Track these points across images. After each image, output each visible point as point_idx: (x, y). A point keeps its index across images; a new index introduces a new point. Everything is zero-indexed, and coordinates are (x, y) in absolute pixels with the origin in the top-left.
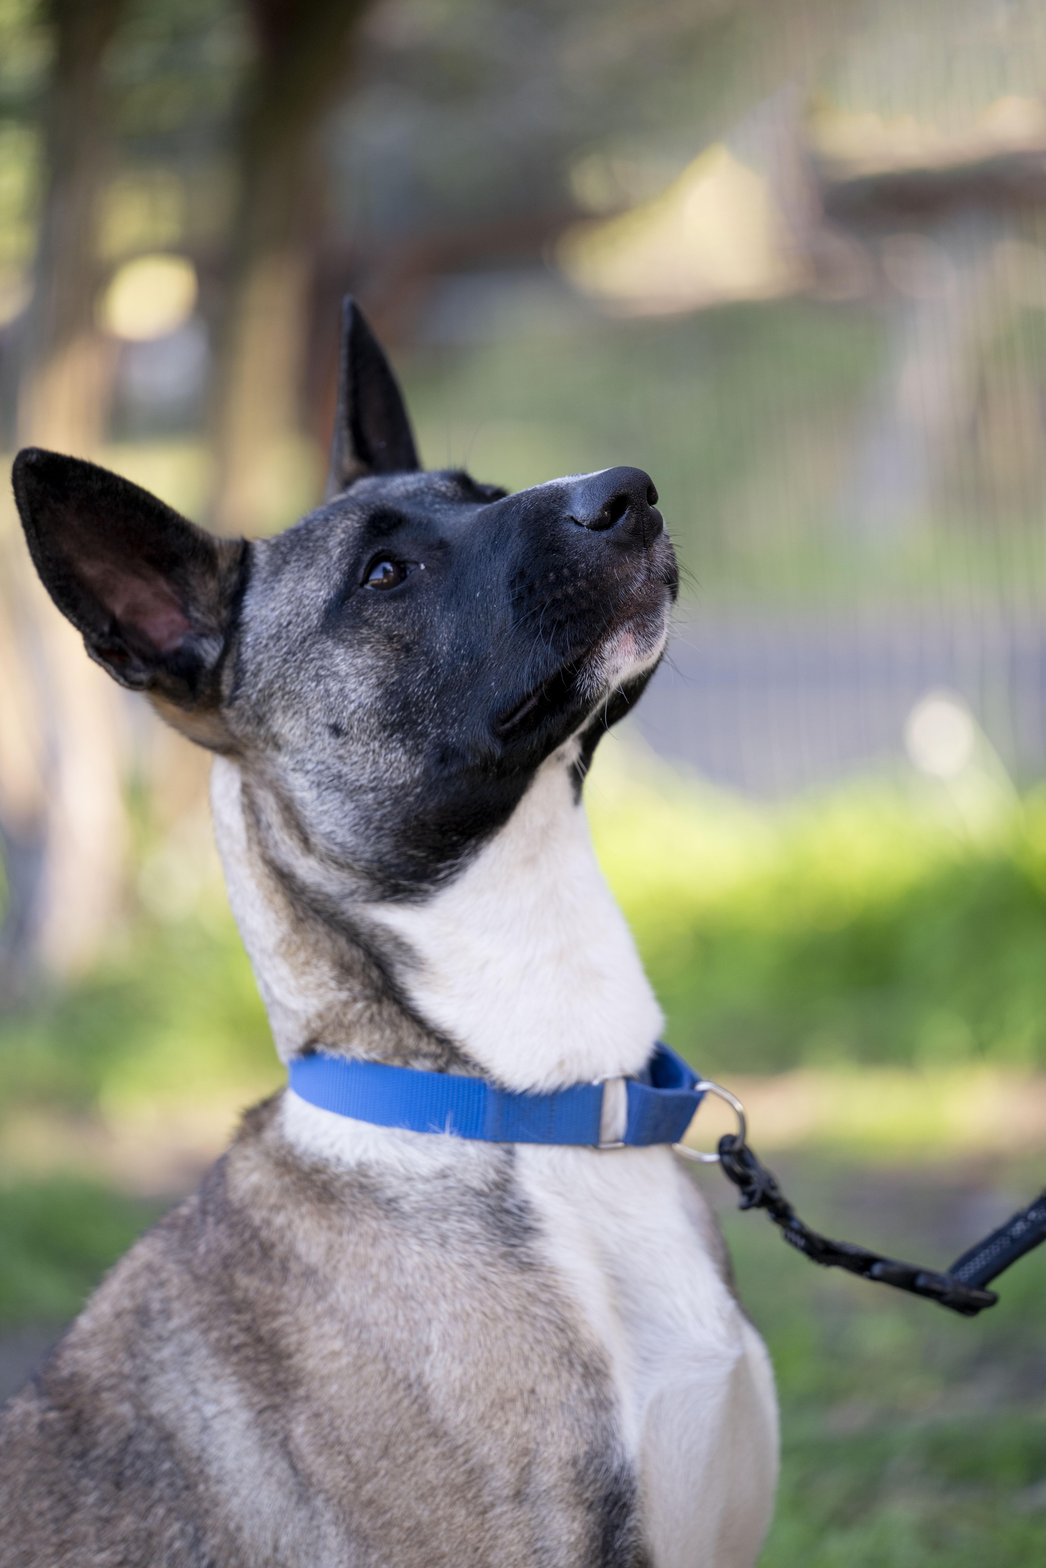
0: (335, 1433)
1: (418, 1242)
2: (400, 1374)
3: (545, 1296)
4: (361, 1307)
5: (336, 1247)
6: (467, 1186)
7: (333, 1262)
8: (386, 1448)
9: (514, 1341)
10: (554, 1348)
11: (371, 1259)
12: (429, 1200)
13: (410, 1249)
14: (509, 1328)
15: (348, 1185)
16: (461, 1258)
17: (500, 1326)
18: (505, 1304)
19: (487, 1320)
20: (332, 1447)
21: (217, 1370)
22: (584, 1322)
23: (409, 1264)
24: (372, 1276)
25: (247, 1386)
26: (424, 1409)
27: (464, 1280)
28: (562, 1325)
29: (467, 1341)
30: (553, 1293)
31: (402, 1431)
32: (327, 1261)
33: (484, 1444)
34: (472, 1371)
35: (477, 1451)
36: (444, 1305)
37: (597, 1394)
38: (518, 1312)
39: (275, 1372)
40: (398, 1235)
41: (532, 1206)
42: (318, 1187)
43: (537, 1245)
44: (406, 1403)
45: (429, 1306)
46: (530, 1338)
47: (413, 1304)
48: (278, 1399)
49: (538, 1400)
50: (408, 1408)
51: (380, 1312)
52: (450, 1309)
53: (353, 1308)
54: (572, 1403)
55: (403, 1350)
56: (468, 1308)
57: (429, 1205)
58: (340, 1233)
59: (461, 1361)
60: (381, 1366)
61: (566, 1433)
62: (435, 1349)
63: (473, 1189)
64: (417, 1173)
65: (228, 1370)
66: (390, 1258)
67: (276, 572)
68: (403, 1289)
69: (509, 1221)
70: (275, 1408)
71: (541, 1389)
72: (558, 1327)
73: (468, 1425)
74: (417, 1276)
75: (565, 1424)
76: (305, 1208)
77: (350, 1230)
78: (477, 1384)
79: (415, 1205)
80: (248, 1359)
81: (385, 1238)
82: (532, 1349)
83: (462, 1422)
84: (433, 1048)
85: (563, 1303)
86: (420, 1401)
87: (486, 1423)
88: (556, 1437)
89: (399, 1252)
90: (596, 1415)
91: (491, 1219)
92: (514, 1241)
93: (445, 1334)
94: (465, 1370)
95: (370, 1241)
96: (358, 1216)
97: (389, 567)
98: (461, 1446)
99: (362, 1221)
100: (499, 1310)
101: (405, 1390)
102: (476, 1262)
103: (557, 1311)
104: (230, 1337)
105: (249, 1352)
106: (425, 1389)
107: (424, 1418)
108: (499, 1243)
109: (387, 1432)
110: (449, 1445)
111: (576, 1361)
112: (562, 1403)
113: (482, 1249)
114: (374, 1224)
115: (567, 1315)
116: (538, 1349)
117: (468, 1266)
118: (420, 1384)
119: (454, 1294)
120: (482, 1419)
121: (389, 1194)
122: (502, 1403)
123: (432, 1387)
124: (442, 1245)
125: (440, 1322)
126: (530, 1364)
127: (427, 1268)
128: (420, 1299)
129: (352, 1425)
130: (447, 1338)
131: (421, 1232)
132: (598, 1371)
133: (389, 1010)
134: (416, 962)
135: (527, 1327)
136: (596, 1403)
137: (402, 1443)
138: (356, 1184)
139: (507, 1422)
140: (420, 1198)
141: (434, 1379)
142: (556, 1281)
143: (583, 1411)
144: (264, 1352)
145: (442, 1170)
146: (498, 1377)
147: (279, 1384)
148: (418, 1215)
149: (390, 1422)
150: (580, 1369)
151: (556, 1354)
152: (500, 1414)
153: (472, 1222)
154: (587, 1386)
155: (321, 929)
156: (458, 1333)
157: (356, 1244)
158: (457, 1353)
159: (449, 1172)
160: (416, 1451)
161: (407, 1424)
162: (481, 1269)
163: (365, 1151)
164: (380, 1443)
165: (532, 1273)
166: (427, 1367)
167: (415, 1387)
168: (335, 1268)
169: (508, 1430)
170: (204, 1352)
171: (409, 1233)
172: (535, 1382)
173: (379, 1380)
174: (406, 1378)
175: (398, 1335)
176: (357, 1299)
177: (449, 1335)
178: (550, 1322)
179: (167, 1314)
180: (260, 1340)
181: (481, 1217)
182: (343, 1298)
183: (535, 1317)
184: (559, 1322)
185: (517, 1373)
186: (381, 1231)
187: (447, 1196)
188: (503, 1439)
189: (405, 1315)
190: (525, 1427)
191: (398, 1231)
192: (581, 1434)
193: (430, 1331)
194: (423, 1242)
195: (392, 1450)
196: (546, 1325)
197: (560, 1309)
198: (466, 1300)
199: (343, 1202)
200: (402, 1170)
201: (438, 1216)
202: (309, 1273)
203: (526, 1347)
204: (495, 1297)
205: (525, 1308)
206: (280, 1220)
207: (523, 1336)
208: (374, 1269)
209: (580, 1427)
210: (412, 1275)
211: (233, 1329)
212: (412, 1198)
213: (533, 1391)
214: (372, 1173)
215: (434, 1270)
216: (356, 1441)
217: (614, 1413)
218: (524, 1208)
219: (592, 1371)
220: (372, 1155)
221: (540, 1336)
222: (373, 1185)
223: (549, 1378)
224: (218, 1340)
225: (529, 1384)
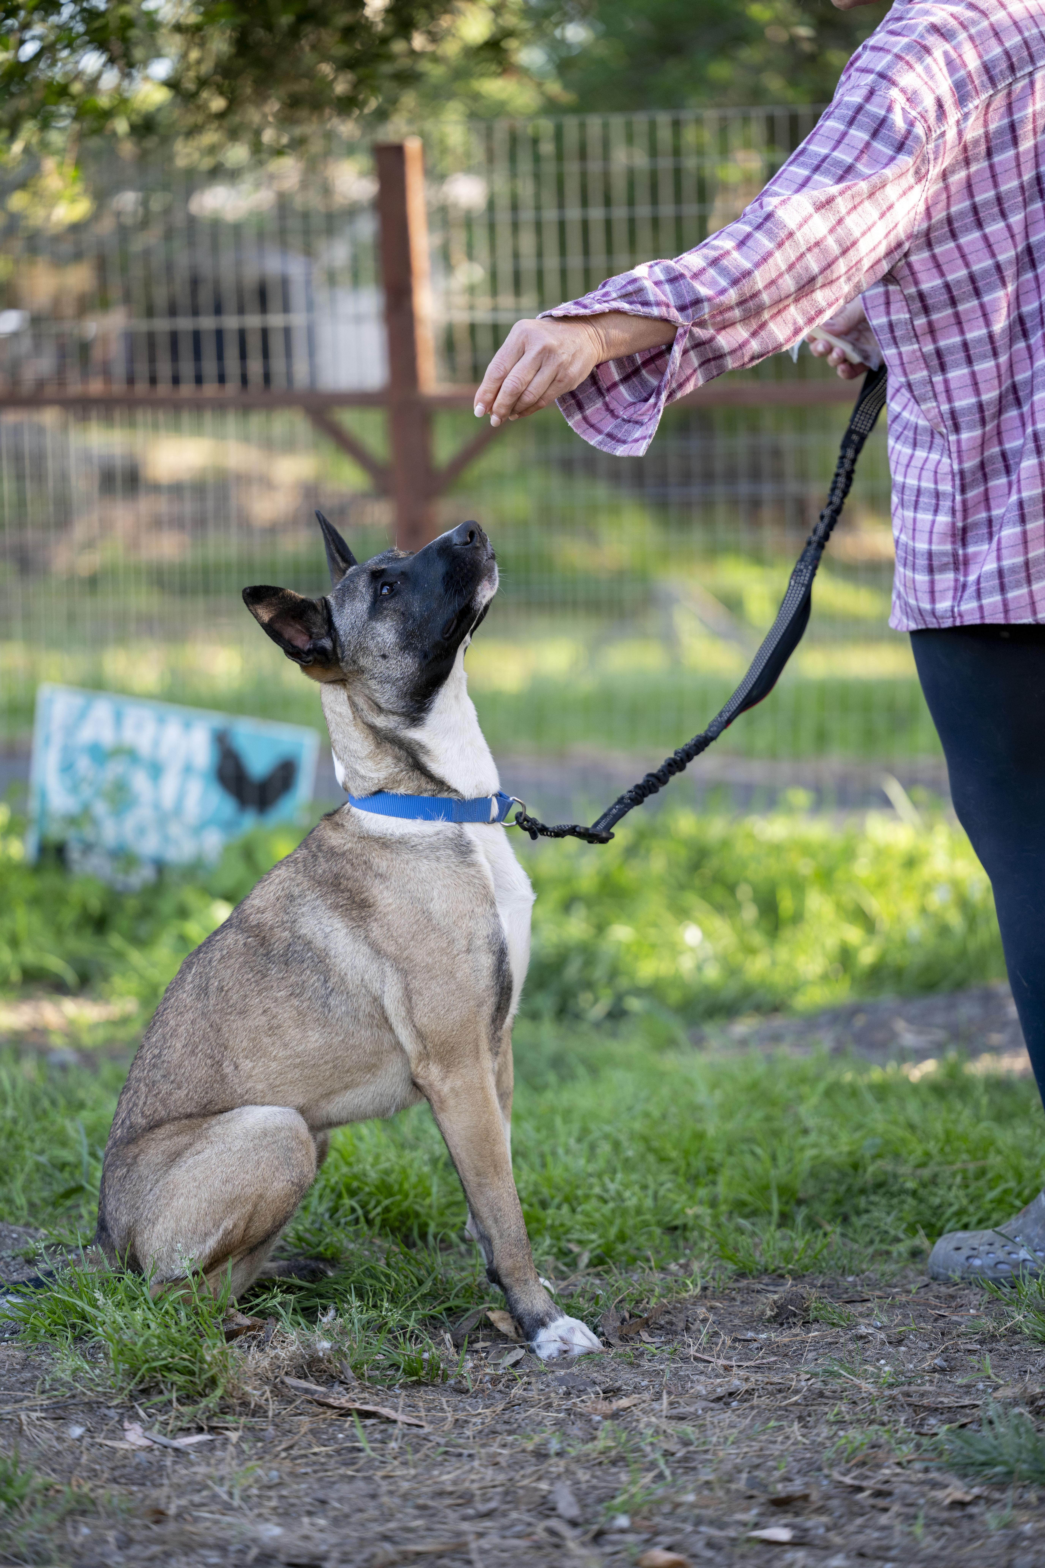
0: (390, 933)
1: (427, 860)
2: (419, 909)
6: (446, 838)
9: (467, 894)
11: (406, 869)
12: (430, 844)
13: (424, 863)
14: (465, 888)
15: (396, 842)
16: (445, 865)
17: (461, 888)
18: (463, 880)
19: (456, 887)
20: (390, 937)
21: (331, 915)
22: (491, 885)
23: (423, 869)
24: (407, 875)
25: (347, 919)
26: (430, 920)
27: (447, 872)
29: (448, 895)
30: (478, 873)
31: (421, 929)
33: (454, 932)
34: (450, 905)
35: (452, 934)
36: (439, 883)
37: (494, 912)
38: (468, 882)
39: (363, 912)
40: (417, 859)
41: (472, 842)
42: (380, 844)
43: (473, 857)
45: (433, 883)
46: (472, 892)
47: (426, 883)
48: (363, 922)
49: (475, 914)
50: (423, 920)
52: (441, 884)
55: (422, 900)
56: (449, 882)
57: (431, 846)
58: (393, 860)
59: (446, 902)
61: (485, 926)
62: (435, 899)
63: (448, 839)
64: (426, 835)
65: (337, 914)
66: (414, 867)
67: (341, 606)
68: (421, 878)
69: (463, 849)
70: (361, 926)
71: (476, 909)
72: (480, 886)
73: (448, 925)
74: (427, 873)
75: (484, 923)
77: (398, 858)
78: (452, 910)
79: (425, 847)
80: (350, 909)
81: (412, 860)
82: (473, 895)
83: (446, 924)
84: (436, 787)
85: (484, 877)
86: (428, 918)
87: (456, 924)
88: (481, 928)
89: (418, 865)
91: (456, 849)
92: (465, 856)
93: (439, 893)
94: (447, 905)
95: (406, 862)
96: (400, 853)
97: (388, 589)
98: (446, 933)
99: (402, 855)
100: (461, 882)
101: (422, 914)
102: (451, 865)
104: (338, 902)
105: (349, 906)
106: (431, 913)
107: (430, 923)
108: (459, 857)
109: (413, 931)
110: (440, 933)
112: (482, 916)
113: (453, 860)
114: (407, 856)
115: (483, 881)
116: (475, 896)
117: (448, 867)
118: (428, 912)
119: (443, 878)
120: (454, 922)
121: (414, 843)
122: (461, 917)
123: (434, 912)
124: (438, 861)
125: (438, 889)
126: (472, 901)
127: (431, 870)
128: (429, 881)
129: (398, 929)
130: (440, 895)
131: (428, 856)
133: (417, 773)
134: (427, 752)
135: (471, 888)
136: (494, 916)
137: (421, 934)
139: (463, 923)
140: (427, 843)
141: (435, 909)
142: (480, 869)
143: (490, 919)
144: (358, 905)
145: (437, 834)
146: (460, 907)
147: (365, 916)
148: (426, 850)
152: (461, 920)
153: (449, 851)
155: (388, 745)
156: (445, 892)
158: (444, 899)
159: (440, 834)
161: (422, 927)
162: (453, 868)
163: (403, 830)
164: (411, 935)
165: (472, 867)
166: (432, 905)
167: (426, 913)
168: (391, 873)
169: (464, 926)
170: (324, 908)
171: (422, 857)
172: (474, 907)
173: (410, 912)
174: (422, 910)
175: (420, 895)
177: (441, 893)
179: (303, 896)
180: (355, 902)
181: (452, 848)
182: (394, 883)
183: (474, 884)
184: (481, 884)
185: (467, 905)
186: (409, 858)
187: (439, 842)
188: (462, 930)
189: (422, 888)
190: (470, 925)
191: (417, 857)
192: (490, 927)
193: (433, 892)
194: (429, 860)
195: (415, 937)
196: (477, 887)
197: (481, 879)
198: (448, 880)
199: (394, 849)
200: (419, 835)
201: (435, 849)
203: (471, 895)
204: (459, 878)
205: (471, 881)
207: (470, 891)
208: (408, 872)
209: (489, 924)
210: (425, 873)
211: (340, 899)
212: (424, 844)
213: (473, 911)
214: (406, 838)
215: (434, 870)
216: (400, 935)
217: (500, 919)
218: (468, 844)
220: (406, 831)
221: (476, 890)
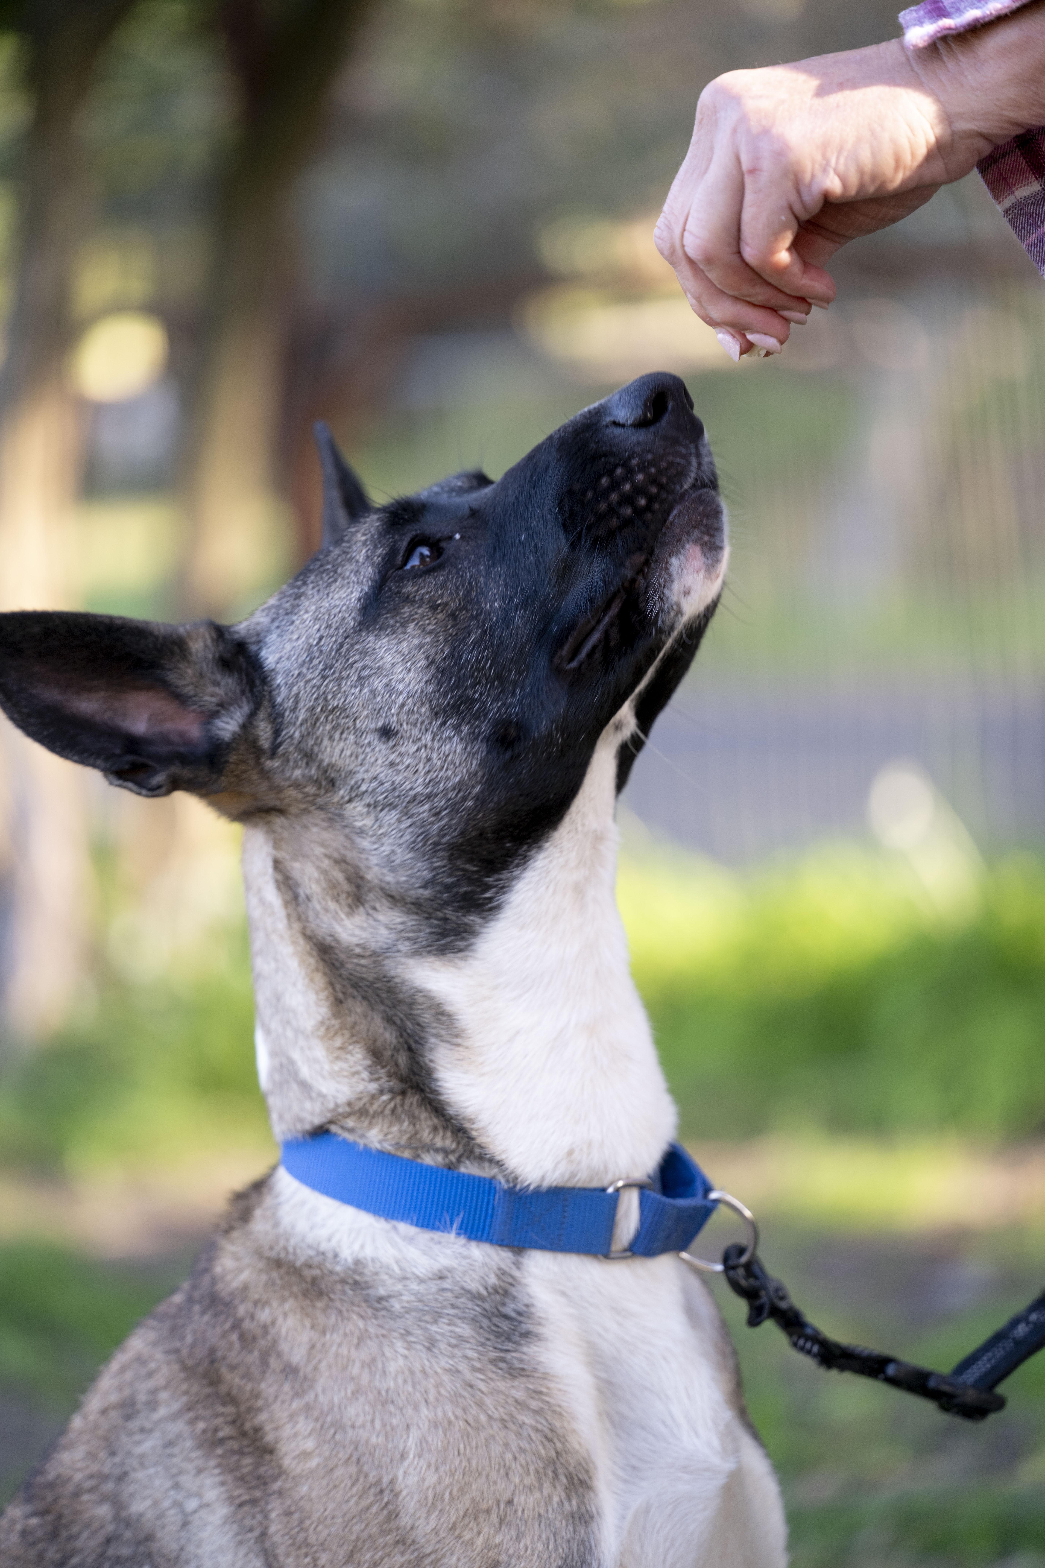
0: (302, 1535)
1: (405, 1345)
2: (371, 1479)
3: (534, 1404)
4: (340, 1408)
5: (319, 1346)
6: (463, 1288)
7: (315, 1362)
8: (352, 1554)
9: (496, 1449)
10: (540, 1457)
11: (354, 1361)
12: (420, 1301)
13: (396, 1352)
14: (493, 1437)
15: (343, 1281)
16: (447, 1363)
17: (483, 1435)
18: (490, 1413)
19: (469, 1428)
20: (299, 1548)
21: (200, 1463)
22: (574, 1431)
23: (392, 1368)
24: (353, 1379)
25: (229, 1478)
27: (449, 1386)
28: (550, 1435)
29: (445, 1450)
30: (543, 1401)
31: (370, 1536)
32: (308, 1361)
33: (452, 1554)
34: (447, 1481)
35: (445, 1561)
36: (424, 1411)
37: (579, 1507)
38: (503, 1420)
39: (257, 1466)
40: (383, 1336)
41: (533, 1310)
42: (306, 1282)
43: (532, 1351)
44: (374, 1509)
45: (409, 1411)
46: (514, 1448)
47: (392, 1408)
48: (258, 1494)
49: (516, 1511)
50: (377, 1514)
51: (358, 1415)
52: (431, 1416)
53: (331, 1409)
54: (551, 1516)
55: (377, 1454)
56: (450, 1414)
57: (420, 1306)
58: (324, 1332)
59: (437, 1469)
60: (353, 1469)
61: (540, 1546)
62: (411, 1456)
63: (468, 1292)
64: (414, 1274)
65: (213, 1463)
66: (374, 1360)
68: (383, 1393)
69: (505, 1325)
70: (253, 1502)
71: (520, 1500)
72: (546, 1437)
73: (437, 1534)
74: (400, 1380)
75: (540, 1536)
76: (289, 1304)
77: (334, 1329)
78: (451, 1493)
79: (407, 1305)
80: (233, 1452)
81: (370, 1338)
82: (515, 1459)
83: (433, 1530)
84: (449, 1143)
85: (554, 1412)
86: (390, 1507)
87: (457, 1533)
88: (529, 1552)
89: (383, 1354)
90: (575, 1530)
91: (485, 1323)
92: (509, 1346)
93: (423, 1441)
94: (440, 1477)
95: (355, 1341)
96: (345, 1314)
97: (426, 551)
98: (429, 1555)
99: (348, 1319)
100: (483, 1418)
101: (375, 1495)
102: (463, 1367)
103: (547, 1420)
104: (216, 1430)
105: (234, 1445)
106: (397, 1495)
107: (393, 1525)
108: (491, 1349)
109: (354, 1537)
110: (416, 1554)
111: (561, 1471)
112: (540, 1515)
113: (471, 1354)
114: (361, 1324)
115: (557, 1424)
116: (522, 1459)
118: (392, 1491)
119: (437, 1400)
120: (453, 1528)
121: (382, 1292)
122: (475, 1513)
123: (404, 1493)
124: (429, 1349)
125: (419, 1428)
126: (511, 1474)
127: (412, 1372)
128: (401, 1404)
129: (320, 1528)
130: (424, 1445)
131: (408, 1333)
132: (582, 1483)
133: (411, 1100)
134: (453, 1036)
135: (512, 1436)
136: (577, 1516)
137: (368, 1550)
138: (350, 1281)
139: (479, 1533)
140: (412, 1298)
141: (406, 1486)
142: (548, 1388)
143: (560, 1524)
144: (249, 1446)
145: (440, 1271)
146: (474, 1487)
147: (259, 1478)
148: (407, 1316)
149: (357, 1528)
150: (564, 1480)
151: (541, 1464)
152: (473, 1524)
153: (464, 1326)
154: (569, 1498)
155: (360, 1008)
156: (436, 1440)
157: (340, 1345)
158: (433, 1461)
159: (446, 1273)
160: (382, 1559)
161: (374, 1530)
162: (468, 1375)
163: (362, 1247)
164: (347, 1548)
165: (523, 1379)
166: (400, 1474)
167: (387, 1492)
168: (316, 1368)
169: (480, 1541)
170: (189, 1444)
171: (395, 1334)
172: (513, 1494)
173: (349, 1484)
174: (378, 1482)
175: (374, 1440)
176: (336, 1401)
177: (427, 1442)
178: (537, 1430)
179: (152, 1405)
180: (244, 1434)
181: (474, 1320)
182: (321, 1398)
183: (522, 1425)
184: (547, 1431)
185: (495, 1483)
186: (366, 1330)
187: (441, 1298)
188: (473, 1551)
189: (382, 1420)
190: (498, 1540)
191: (384, 1332)
192: (556, 1550)
193: (408, 1437)
194: (409, 1346)
195: (357, 1556)
196: (533, 1435)
197: (549, 1418)
198: (449, 1408)
199: (330, 1299)
200: (396, 1269)
201: (427, 1318)
202: (290, 1371)
203: (509, 1456)
204: (480, 1405)
205: (511, 1416)
206: (264, 1316)
207: (506, 1445)
208: (355, 1370)
209: (555, 1541)
210: (395, 1379)
211: (219, 1421)
212: (404, 1298)
213: (510, 1502)
214: (366, 1271)
215: (419, 1375)
216: (322, 1544)
217: (594, 1526)
218: (525, 1313)
219: (576, 1481)
220: (368, 1252)
221: (524, 1444)
222: (366, 1282)
223: (530, 1489)
224: (204, 1431)
225: (507, 1495)
